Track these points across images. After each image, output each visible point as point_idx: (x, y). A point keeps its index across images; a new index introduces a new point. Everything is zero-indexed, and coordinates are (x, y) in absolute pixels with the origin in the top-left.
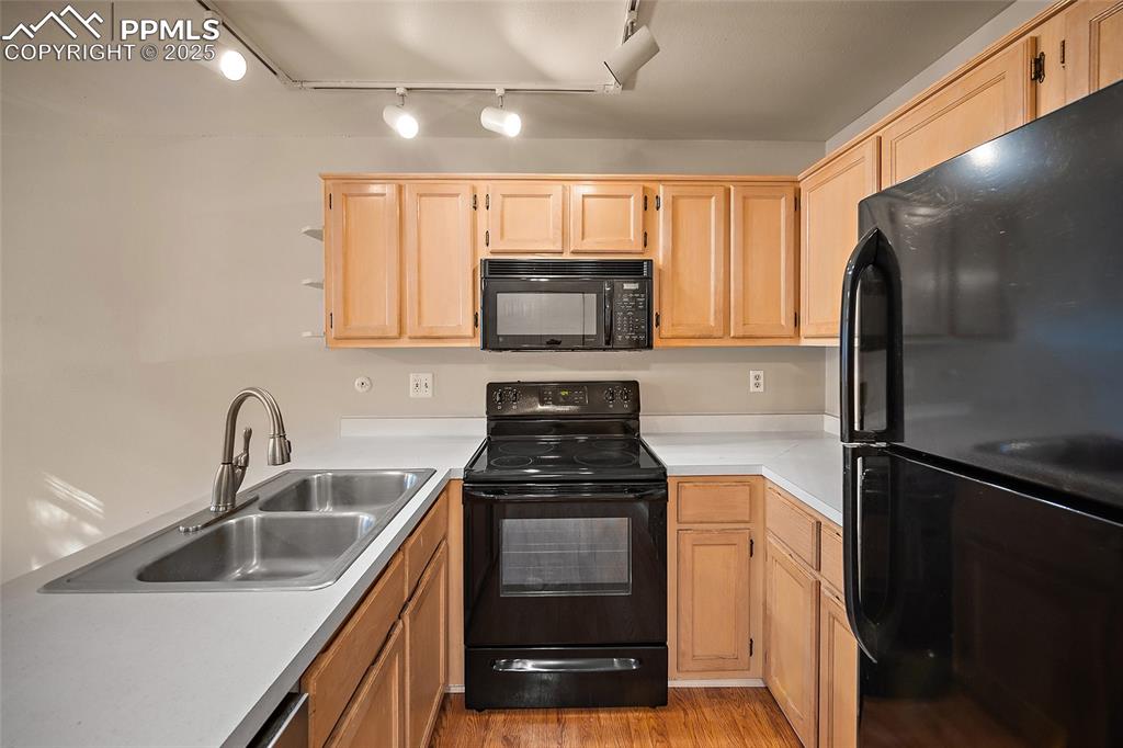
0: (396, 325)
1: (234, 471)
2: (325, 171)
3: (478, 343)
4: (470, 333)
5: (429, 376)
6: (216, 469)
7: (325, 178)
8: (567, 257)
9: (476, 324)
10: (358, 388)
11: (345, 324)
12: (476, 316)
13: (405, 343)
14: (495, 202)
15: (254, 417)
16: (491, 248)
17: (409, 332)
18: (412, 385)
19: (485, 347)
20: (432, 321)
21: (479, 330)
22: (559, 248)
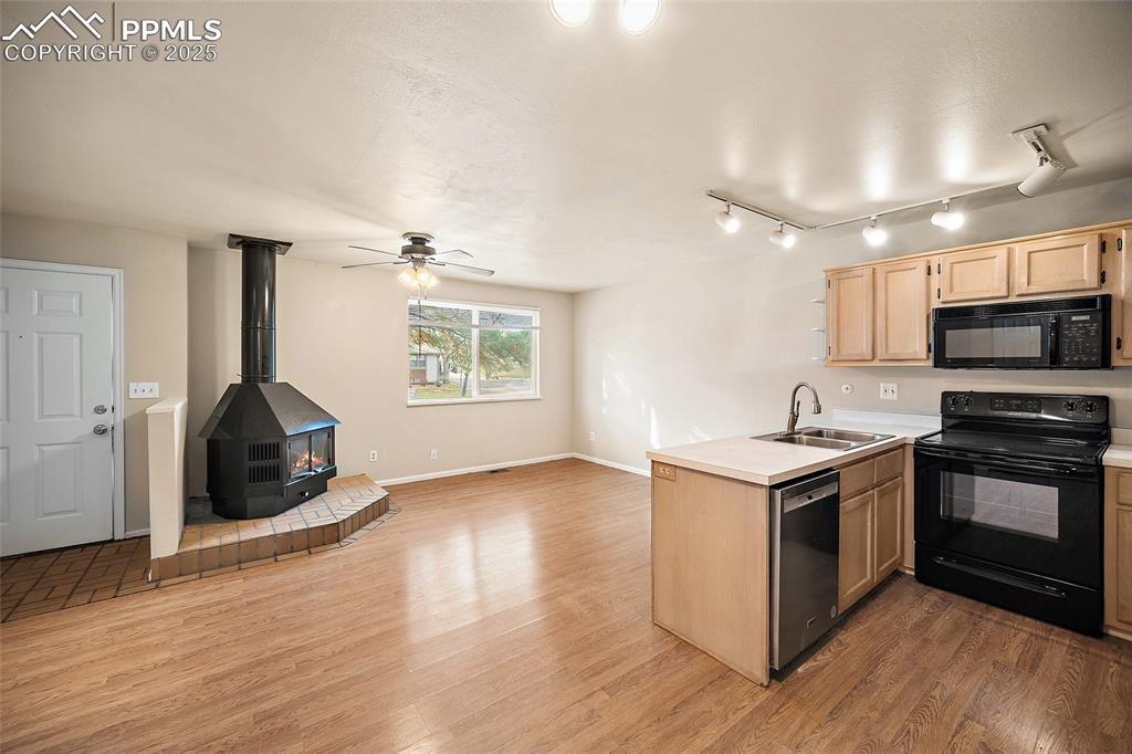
0: (871, 353)
1: (794, 420)
2: (826, 268)
3: (930, 363)
4: (925, 357)
5: (895, 386)
6: (787, 417)
7: (826, 272)
8: (1013, 299)
9: (929, 350)
10: (844, 391)
11: (838, 352)
12: (929, 346)
13: (876, 363)
14: (945, 269)
15: (805, 397)
16: (941, 299)
17: (879, 356)
18: (882, 390)
19: (936, 366)
20: (895, 349)
21: (932, 355)
22: (1005, 294)
